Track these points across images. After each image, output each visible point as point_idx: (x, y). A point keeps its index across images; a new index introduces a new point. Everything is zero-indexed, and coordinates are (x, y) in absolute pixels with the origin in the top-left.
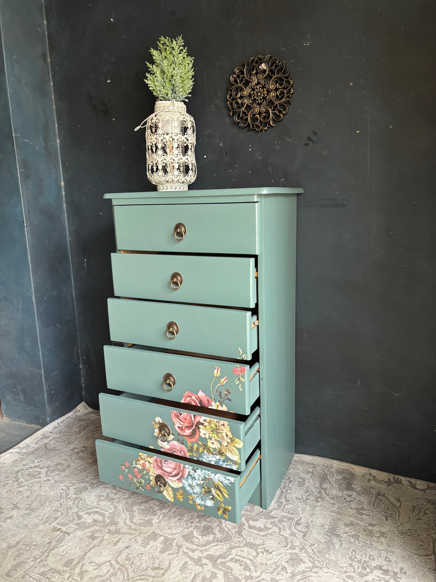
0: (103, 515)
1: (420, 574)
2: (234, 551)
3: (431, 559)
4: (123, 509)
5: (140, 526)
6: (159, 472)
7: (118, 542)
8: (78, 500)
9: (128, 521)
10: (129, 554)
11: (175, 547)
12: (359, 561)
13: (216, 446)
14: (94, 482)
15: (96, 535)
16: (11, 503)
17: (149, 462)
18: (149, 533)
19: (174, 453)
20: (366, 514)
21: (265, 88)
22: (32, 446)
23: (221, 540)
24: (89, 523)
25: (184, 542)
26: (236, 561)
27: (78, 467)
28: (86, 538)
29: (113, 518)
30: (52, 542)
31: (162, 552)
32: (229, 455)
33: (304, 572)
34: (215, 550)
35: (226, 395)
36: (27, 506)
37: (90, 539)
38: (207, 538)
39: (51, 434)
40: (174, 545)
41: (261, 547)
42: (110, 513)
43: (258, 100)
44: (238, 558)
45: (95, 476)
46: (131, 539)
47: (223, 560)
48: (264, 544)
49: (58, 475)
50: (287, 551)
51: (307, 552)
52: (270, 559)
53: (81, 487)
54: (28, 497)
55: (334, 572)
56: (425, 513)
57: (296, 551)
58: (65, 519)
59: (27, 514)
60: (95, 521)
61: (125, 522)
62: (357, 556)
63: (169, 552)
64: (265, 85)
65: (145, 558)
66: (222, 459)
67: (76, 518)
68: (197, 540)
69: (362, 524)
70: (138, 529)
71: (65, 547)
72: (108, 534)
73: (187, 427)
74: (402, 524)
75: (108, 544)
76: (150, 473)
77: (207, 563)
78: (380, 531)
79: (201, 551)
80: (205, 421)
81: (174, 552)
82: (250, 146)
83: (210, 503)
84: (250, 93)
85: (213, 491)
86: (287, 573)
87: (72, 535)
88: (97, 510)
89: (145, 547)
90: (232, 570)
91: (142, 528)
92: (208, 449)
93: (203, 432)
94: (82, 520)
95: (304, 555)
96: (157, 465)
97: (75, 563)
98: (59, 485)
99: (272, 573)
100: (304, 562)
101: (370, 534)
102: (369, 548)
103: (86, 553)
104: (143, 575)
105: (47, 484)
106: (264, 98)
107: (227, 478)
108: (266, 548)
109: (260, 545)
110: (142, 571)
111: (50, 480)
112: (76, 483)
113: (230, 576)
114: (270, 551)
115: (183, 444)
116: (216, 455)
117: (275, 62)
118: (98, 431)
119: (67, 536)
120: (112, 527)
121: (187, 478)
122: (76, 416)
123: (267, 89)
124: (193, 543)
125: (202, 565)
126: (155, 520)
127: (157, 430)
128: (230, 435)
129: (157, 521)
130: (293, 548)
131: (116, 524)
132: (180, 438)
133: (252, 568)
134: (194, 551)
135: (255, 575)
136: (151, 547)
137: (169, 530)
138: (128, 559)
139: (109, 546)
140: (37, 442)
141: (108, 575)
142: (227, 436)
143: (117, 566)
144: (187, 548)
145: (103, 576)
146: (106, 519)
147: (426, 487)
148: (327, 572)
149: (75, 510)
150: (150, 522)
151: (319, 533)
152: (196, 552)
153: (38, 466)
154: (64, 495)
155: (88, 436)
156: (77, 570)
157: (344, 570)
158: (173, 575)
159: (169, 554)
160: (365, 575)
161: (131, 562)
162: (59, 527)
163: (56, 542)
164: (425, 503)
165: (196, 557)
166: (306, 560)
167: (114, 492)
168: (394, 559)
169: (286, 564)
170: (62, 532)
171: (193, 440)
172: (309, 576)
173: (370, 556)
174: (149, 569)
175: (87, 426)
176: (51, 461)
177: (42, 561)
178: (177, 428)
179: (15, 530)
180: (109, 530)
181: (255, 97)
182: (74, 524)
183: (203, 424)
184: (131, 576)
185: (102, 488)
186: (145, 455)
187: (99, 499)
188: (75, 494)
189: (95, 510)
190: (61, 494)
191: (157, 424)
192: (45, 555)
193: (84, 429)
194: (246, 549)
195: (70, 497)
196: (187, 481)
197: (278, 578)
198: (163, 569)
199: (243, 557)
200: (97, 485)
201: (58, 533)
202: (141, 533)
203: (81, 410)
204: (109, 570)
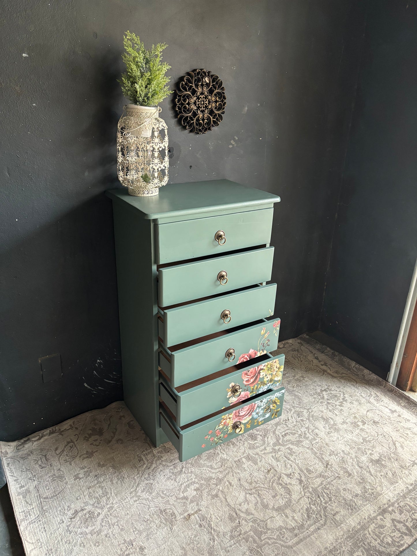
0: (194, 482)
1: (332, 382)
2: (277, 433)
3: (326, 374)
4: (198, 469)
5: (224, 466)
6: (236, 420)
7: (230, 484)
8: (161, 493)
9: (213, 471)
10: (246, 481)
11: (257, 456)
12: (314, 394)
13: (269, 377)
14: (146, 476)
15: (214, 493)
16: (119, 545)
17: (230, 418)
18: (234, 464)
19: (240, 401)
20: (286, 373)
21: (208, 98)
22: (29, 509)
23: (265, 434)
24: (197, 494)
25: (255, 450)
26: (285, 435)
27: (111, 481)
28: (213, 501)
29: (203, 478)
30: (201, 524)
31: (256, 463)
32: (276, 379)
33: (309, 415)
34: (271, 440)
35: (267, 343)
36: (136, 533)
37: (215, 498)
38: (259, 439)
39: (26, 488)
40: (254, 456)
41: (282, 421)
42: (195, 478)
43: (201, 108)
44: (284, 433)
45: (138, 473)
46: (233, 475)
47: (281, 440)
48: (281, 419)
49: (108, 498)
50: (291, 413)
51: (297, 407)
52: (293, 422)
53: (144, 487)
54: (122, 530)
55: (316, 406)
56: (300, 357)
57: (293, 411)
58: (179, 508)
59: (148, 535)
60: (196, 490)
61: (214, 473)
62: (311, 393)
63: (259, 460)
64: (207, 95)
65: (256, 474)
66: (271, 384)
67: (184, 501)
68: (257, 444)
69: (291, 379)
70: (225, 468)
71: (213, 517)
72: (218, 486)
73: (252, 377)
74: (301, 368)
75: (228, 488)
76: (229, 426)
77: (278, 448)
78: (300, 377)
79: (268, 446)
80: (264, 366)
81: (260, 458)
82: (191, 145)
83: (267, 415)
84: (195, 101)
85: (271, 406)
86: (306, 421)
87: (203, 508)
88: (185, 485)
89: (245, 470)
90: (290, 440)
91: (226, 466)
92: (264, 383)
93: (262, 373)
94: (190, 497)
95: (298, 409)
96: (236, 416)
97: (234, 514)
98: (127, 502)
99: (302, 426)
100: (303, 412)
101: (300, 381)
102: (308, 386)
103: (229, 505)
104: (270, 481)
105: (115, 510)
106: (206, 107)
107: (281, 392)
108: (284, 419)
109: (280, 421)
110: (266, 479)
111: (112, 508)
112: (136, 489)
113: (295, 443)
114: (287, 419)
115: (247, 390)
116: (268, 384)
117: (217, 79)
118: (63, 451)
119: (200, 512)
120: (212, 482)
121: (256, 410)
122: (12, 458)
123: (209, 100)
124: (258, 447)
125: (279, 450)
126: (225, 456)
127: (230, 393)
128: (278, 366)
129: (225, 455)
130: (291, 410)
131: (211, 478)
132: (246, 388)
133: (294, 432)
134: (265, 449)
135: (300, 433)
136: (248, 467)
137: (239, 453)
138: (251, 483)
139: (231, 490)
140: (27, 503)
141: (258, 499)
142: (276, 367)
143: (254, 491)
144: (261, 451)
145: (258, 501)
146: (200, 482)
147: (283, 345)
148: (314, 408)
149: (174, 498)
150: (223, 460)
151: (287, 396)
152: (267, 448)
153: (76, 512)
154: (144, 502)
155: (64, 460)
156: (242, 515)
157: (316, 402)
158: (279, 466)
159: (260, 461)
160: (324, 397)
161: (254, 483)
162: (186, 514)
163: (203, 521)
164: (293, 352)
165: (271, 450)
166: (303, 410)
167: (172, 467)
168: (319, 384)
169: (300, 418)
170: (193, 514)
171: (255, 383)
172: (313, 415)
173: (313, 389)
174: (266, 476)
175: (45, 456)
176: (77, 499)
177: (218, 535)
178: (245, 382)
179: (163, 548)
180: (214, 484)
181: (199, 105)
182: (190, 504)
183: (262, 369)
184: (267, 487)
185: (159, 473)
186: (227, 415)
187: (172, 480)
188: (151, 493)
189: (183, 486)
190: (142, 503)
191: (231, 388)
192: (213, 532)
193: (46, 460)
194: (279, 427)
195: (152, 498)
196: (255, 412)
197: (307, 426)
198: (271, 469)
199: (284, 431)
200: (152, 476)
201: (192, 517)
202: (232, 468)
203: (8, 450)
204: (254, 497)
